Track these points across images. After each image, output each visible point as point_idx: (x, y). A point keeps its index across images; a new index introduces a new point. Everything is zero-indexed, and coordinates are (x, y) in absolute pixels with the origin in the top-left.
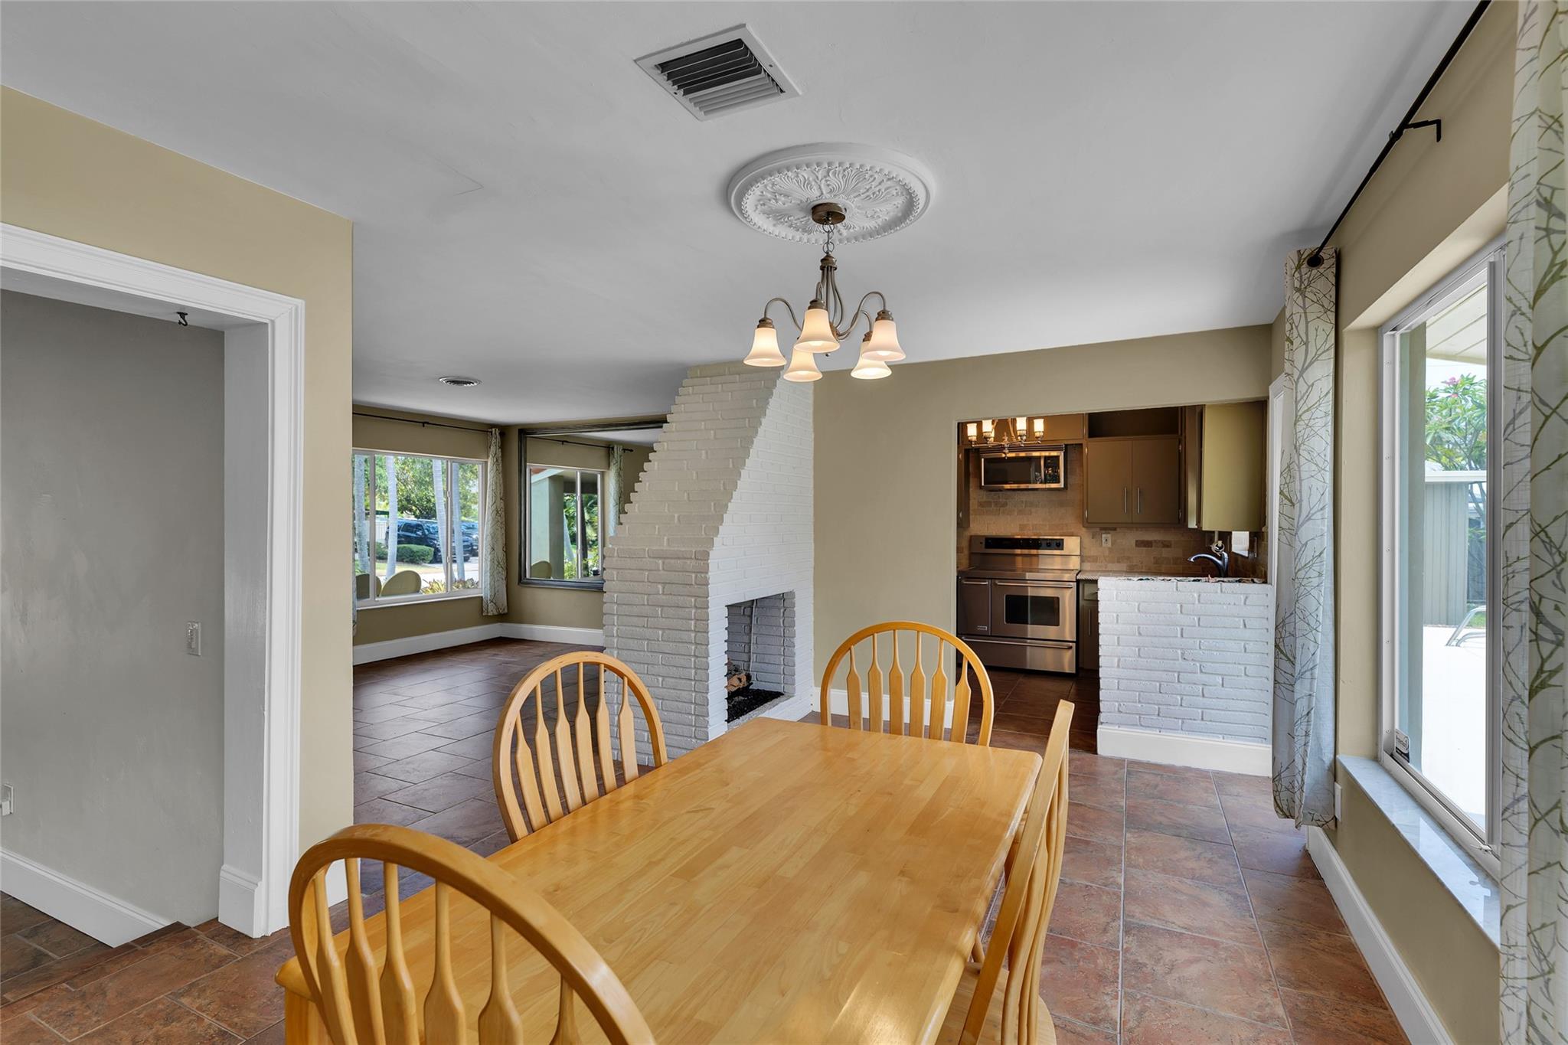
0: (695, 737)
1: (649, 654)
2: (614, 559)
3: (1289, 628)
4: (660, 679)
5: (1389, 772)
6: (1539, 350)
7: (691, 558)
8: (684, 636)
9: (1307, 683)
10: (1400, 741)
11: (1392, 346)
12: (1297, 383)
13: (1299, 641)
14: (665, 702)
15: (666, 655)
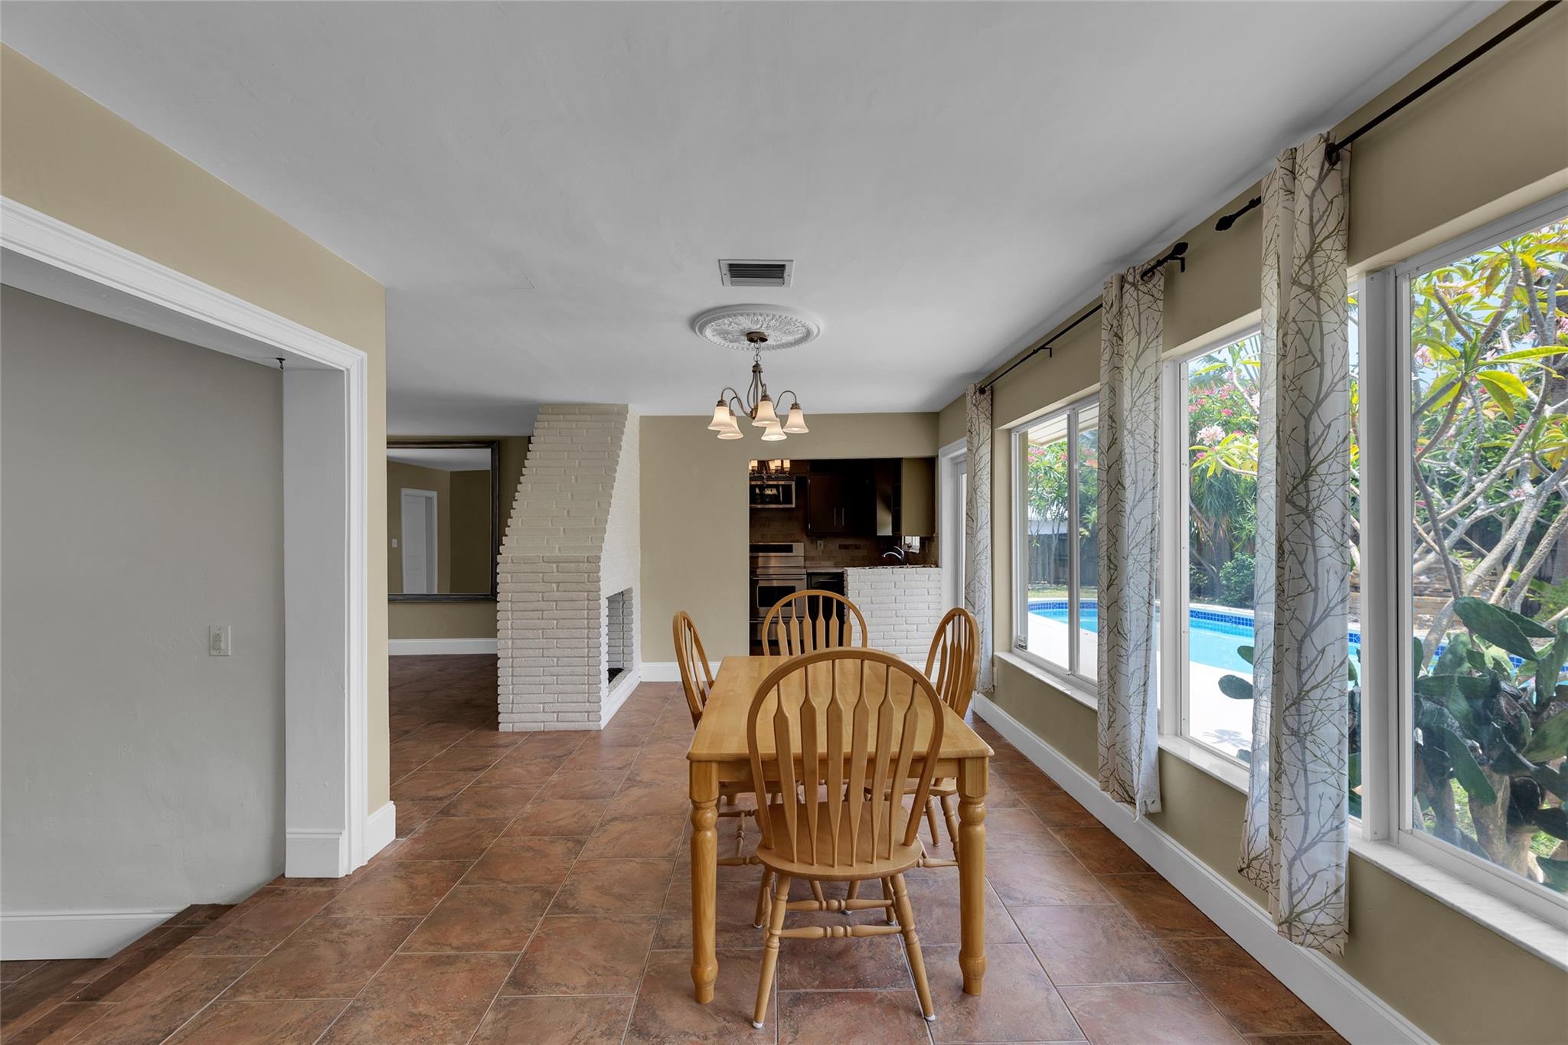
0: (589, 702)
1: (544, 640)
2: (508, 565)
3: (972, 588)
4: (555, 659)
5: (1018, 656)
6: (1110, 468)
7: (584, 562)
8: (579, 623)
9: (981, 615)
10: (1021, 641)
11: (1015, 439)
12: (975, 455)
13: (977, 595)
14: (559, 677)
15: (560, 640)
